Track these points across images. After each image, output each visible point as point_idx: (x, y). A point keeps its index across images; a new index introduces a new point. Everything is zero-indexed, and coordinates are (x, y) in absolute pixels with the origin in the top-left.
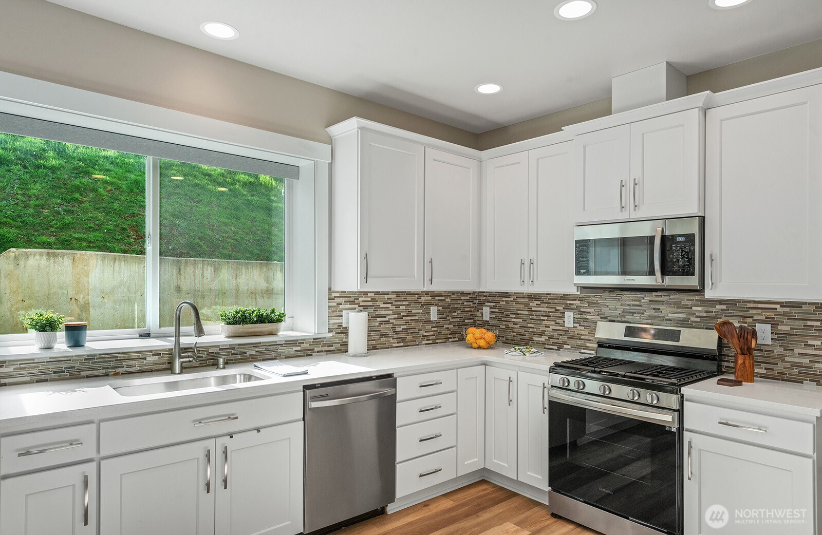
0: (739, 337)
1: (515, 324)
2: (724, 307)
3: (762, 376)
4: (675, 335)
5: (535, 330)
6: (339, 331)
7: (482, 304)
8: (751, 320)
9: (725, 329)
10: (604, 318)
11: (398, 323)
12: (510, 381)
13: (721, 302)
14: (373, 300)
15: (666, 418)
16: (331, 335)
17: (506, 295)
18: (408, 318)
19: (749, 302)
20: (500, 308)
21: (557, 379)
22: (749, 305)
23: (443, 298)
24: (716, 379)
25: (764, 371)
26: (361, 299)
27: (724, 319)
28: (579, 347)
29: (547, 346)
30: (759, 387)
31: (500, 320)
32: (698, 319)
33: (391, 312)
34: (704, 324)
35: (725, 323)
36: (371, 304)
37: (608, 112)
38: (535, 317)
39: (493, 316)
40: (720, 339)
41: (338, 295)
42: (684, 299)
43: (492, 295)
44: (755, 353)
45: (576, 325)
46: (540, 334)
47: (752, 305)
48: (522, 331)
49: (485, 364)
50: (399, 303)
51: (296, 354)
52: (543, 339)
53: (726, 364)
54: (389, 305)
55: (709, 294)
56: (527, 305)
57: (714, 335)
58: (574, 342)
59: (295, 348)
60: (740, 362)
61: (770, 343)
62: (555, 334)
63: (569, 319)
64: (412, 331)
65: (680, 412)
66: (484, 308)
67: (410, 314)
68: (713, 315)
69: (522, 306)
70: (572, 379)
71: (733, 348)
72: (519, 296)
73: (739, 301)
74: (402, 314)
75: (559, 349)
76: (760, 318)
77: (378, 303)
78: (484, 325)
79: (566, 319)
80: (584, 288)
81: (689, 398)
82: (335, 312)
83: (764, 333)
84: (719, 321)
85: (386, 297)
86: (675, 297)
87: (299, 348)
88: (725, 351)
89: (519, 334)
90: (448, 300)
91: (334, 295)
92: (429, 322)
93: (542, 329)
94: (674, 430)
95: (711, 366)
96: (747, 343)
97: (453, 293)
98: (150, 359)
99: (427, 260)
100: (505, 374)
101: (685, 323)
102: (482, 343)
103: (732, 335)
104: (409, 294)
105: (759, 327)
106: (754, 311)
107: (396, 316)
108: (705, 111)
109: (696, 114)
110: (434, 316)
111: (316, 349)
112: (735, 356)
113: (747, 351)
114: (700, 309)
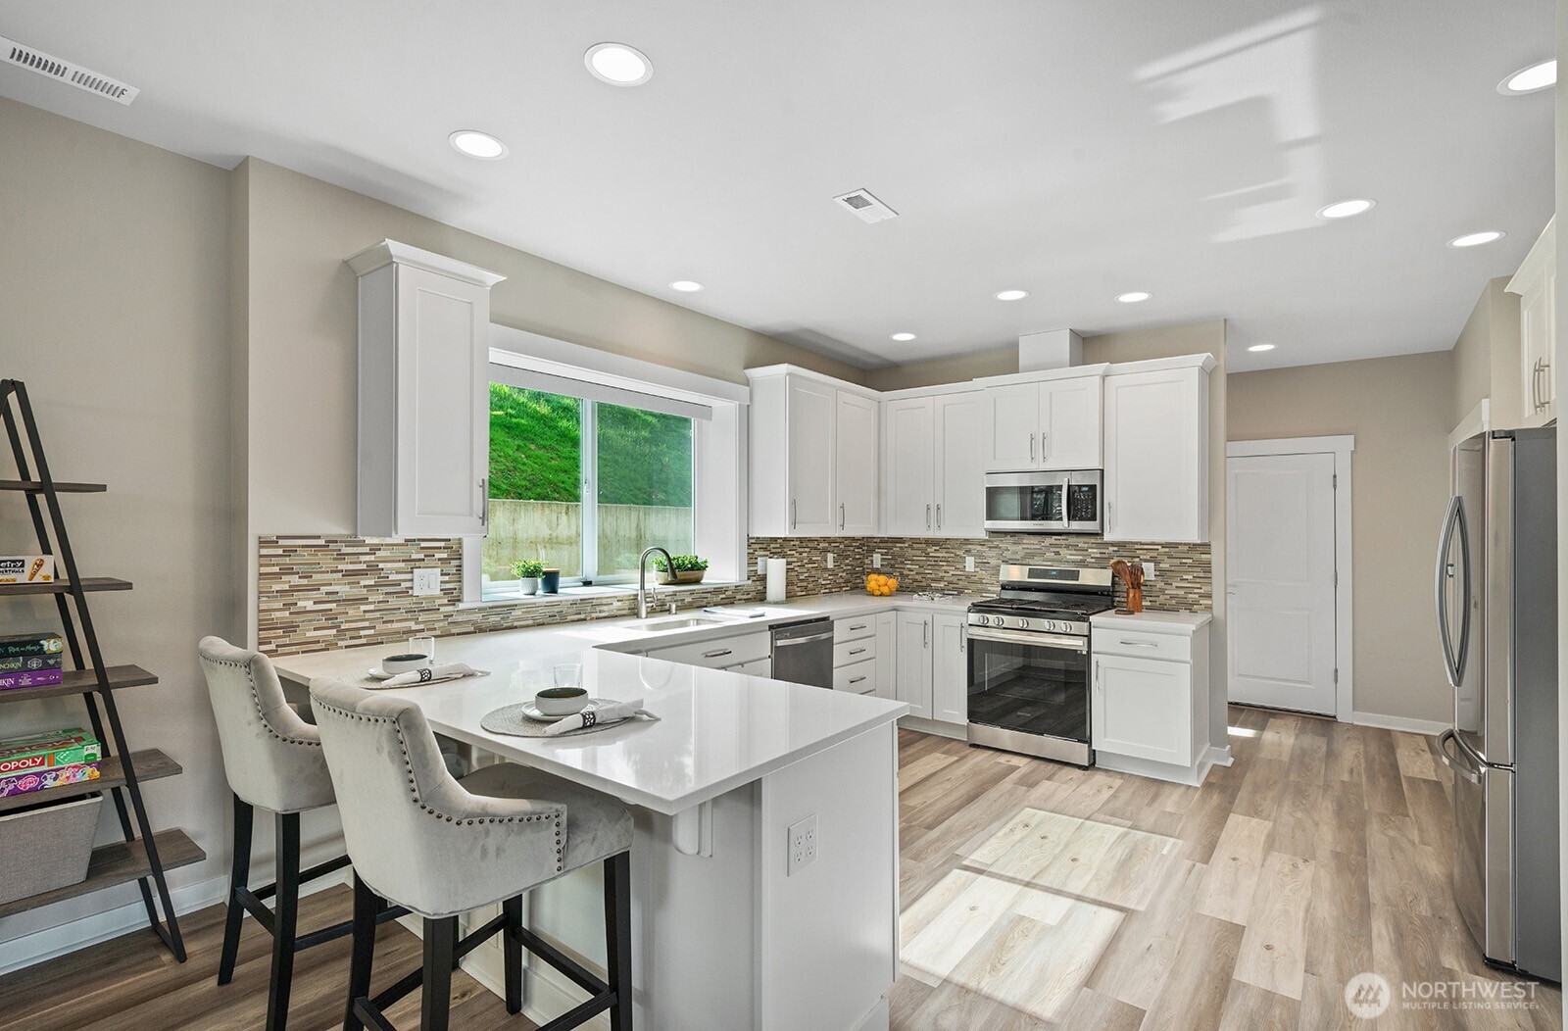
0: (1131, 573)
1: (910, 570)
2: (1116, 549)
3: (1148, 608)
4: (1075, 575)
5: (933, 576)
6: (755, 578)
7: (871, 551)
8: (1138, 559)
9: (1119, 567)
10: (1006, 562)
11: (801, 571)
12: (926, 624)
13: (1113, 544)
14: (782, 546)
15: (1078, 644)
16: (750, 582)
17: (901, 540)
18: (810, 566)
19: (1137, 543)
20: (893, 554)
21: (974, 618)
22: (1136, 546)
23: (837, 544)
24: (1113, 611)
25: (1149, 604)
26: (772, 546)
27: (1115, 560)
28: (980, 591)
29: (946, 592)
30: (1145, 614)
31: (893, 566)
32: (1094, 560)
33: (795, 560)
34: (1100, 563)
35: (1119, 562)
36: (779, 550)
37: (1015, 370)
38: (933, 563)
39: (885, 563)
40: (1114, 576)
41: (754, 541)
42: (1081, 542)
43: (883, 540)
44: (1142, 588)
45: (977, 569)
46: (939, 580)
47: (1140, 547)
48: (919, 577)
49: (895, 609)
50: (802, 550)
51: (722, 602)
52: (942, 585)
53: (1117, 599)
54: (794, 552)
55: (1107, 537)
56: (924, 550)
57: (1109, 573)
58: (974, 587)
59: (722, 596)
60: (1131, 595)
61: (1153, 579)
62: (955, 579)
63: (970, 564)
64: (812, 579)
65: (1089, 637)
66: (874, 555)
67: (811, 562)
68: (1106, 556)
69: (919, 553)
70: (991, 617)
71: (1124, 585)
72: (915, 541)
73: (1128, 543)
74: (805, 561)
75: (959, 594)
76: (1145, 557)
77: (785, 550)
78: (878, 572)
79: (967, 565)
80: (994, 533)
81: (1096, 625)
82: (752, 560)
83: (1149, 570)
84: (1112, 561)
85: (792, 543)
86: (1072, 540)
87: (724, 596)
88: (1117, 588)
89: (916, 581)
90: (842, 546)
91: (751, 541)
92: (826, 569)
93: (941, 574)
94: (1084, 653)
95: (1106, 600)
96: (1138, 578)
97: (846, 538)
98: (616, 604)
99: (839, 505)
100: (920, 618)
101: (1083, 564)
102: (885, 590)
103: (1125, 573)
104: (810, 540)
105: (1144, 565)
106: (1141, 552)
107: (799, 564)
108: (1104, 377)
109: (1097, 380)
110: (830, 565)
111: (738, 597)
112: (1128, 593)
113: (1137, 585)
114: (1095, 550)
